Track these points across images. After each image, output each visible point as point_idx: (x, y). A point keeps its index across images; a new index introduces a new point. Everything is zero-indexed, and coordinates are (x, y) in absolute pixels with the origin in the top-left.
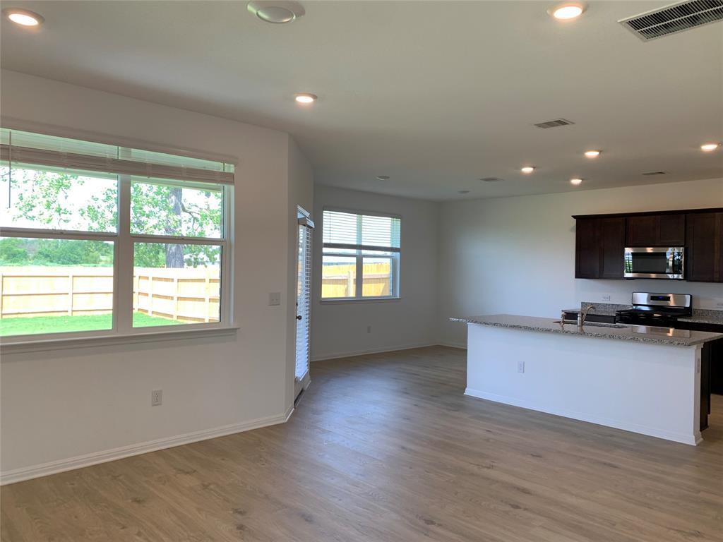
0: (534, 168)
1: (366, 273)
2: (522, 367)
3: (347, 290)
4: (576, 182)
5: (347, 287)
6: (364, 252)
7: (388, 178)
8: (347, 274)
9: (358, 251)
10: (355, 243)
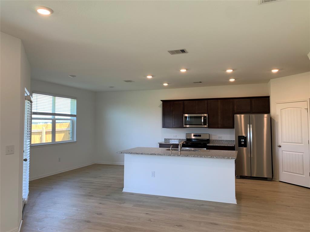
0: (152, 76)
1: (58, 128)
2: (153, 174)
3: (41, 138)
4: (166, 84)
5: (42, 136)
6: (56, 117)
7: (75, 76)
8: (41, 129)
9: (53, 116)
10: (51, 112)
